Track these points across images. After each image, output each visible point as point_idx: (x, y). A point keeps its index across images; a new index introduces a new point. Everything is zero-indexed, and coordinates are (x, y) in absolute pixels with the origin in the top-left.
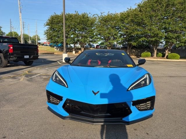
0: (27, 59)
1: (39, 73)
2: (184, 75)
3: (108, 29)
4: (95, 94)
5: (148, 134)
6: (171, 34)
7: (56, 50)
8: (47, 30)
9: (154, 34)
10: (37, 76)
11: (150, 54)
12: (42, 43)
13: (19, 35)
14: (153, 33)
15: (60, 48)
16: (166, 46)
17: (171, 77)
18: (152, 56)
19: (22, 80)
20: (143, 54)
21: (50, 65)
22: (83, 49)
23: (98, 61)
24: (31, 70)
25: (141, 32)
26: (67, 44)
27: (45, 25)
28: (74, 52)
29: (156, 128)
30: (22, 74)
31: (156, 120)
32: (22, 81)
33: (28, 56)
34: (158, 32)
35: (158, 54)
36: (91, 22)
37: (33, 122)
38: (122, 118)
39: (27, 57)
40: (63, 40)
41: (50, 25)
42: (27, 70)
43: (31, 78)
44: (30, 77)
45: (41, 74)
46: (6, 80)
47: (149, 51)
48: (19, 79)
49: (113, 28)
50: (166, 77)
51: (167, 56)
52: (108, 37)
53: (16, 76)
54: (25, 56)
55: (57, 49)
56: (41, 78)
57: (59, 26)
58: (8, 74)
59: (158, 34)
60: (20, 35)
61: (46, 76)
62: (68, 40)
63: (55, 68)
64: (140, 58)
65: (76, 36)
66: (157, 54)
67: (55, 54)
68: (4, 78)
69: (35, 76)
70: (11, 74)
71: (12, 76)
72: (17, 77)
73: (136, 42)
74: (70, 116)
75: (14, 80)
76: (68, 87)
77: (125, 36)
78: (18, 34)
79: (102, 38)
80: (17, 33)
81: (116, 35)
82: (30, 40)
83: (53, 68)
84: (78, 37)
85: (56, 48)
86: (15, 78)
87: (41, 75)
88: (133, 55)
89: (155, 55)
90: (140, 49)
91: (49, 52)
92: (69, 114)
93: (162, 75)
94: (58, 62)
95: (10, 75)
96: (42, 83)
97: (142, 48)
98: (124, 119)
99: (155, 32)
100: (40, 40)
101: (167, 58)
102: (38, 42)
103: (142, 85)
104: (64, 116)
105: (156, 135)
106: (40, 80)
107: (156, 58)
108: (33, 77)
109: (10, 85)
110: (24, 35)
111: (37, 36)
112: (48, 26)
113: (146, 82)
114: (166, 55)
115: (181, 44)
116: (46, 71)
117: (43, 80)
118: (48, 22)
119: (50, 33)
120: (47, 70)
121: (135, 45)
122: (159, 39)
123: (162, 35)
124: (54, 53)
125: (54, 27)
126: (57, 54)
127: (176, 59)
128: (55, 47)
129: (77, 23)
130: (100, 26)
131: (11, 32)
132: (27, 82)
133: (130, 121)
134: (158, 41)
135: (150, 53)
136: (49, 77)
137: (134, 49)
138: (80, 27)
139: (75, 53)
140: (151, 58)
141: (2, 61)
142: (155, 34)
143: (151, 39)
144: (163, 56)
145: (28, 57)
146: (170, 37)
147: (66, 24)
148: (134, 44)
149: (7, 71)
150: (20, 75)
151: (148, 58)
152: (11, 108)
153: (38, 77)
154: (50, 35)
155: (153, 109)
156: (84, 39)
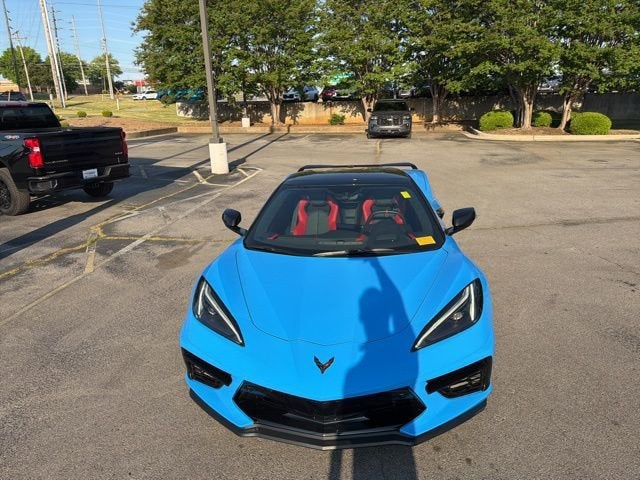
0: (93, 181)
1: (138, 231)
2: (611, 215)
3: (360, 30)
4: (323, 368)
5: (469, 461)
6: (582, 49)
7: (182, 114)
8: (144, 46)
9: (523, 47)
10: (135, 249)
11: (511, 116)
12: (130, 83)
13: (43, 59)
14: (520, 44)
15: (197, 107)
16: (566, 91)
17: (566, 224)
18: (517, 124)
19: (89, 269)
20: (485, 119)
21: (170, 191)
22: (279, 106)
23: (330, 202)
24: (110, 221)
25: (476, 43)
26: (218, 94)
27: (135, 27)
28: (246, 121)
29: (495, 439)
30: (85, 242)
31: (496, 412)
32: (90, 274)
33: (96, 170)
34: (537, 41)
35: (539, 116)
36: (298, 9)
37: (155, 438)
38: (399, 427)
39: (90, 174)
40: (205, 79)
41: (156, 27)
42: (96, 221)
43: (117, 259)
44: (115, 255)
45: (148, 237)
46: (39, 271)
47: (506, 109)
48: (82, 267)
49: (377, 25)
50: (551, 224)
51: (568, 123)
52: (364, 62)
53: (69, 253)
54: (84, 172)
55: (187, 111)
56: (151, 256)
57: (187, 30)
58: (39, 243)
59: (536, 50)
60: (48, 59)
61: (167, 244)
62: (222, 78)
63: (188, 206)
64: (477, 134)
65: (250, 62)
66: (535, 116)
67: (179, 131)
68: (32, 264)
69: (128, 248)
70: (51, 246)
71: (55, 250)
72: (71, 256)
73: (459, 79)
74: (255, 426)
75: (66, 270)
76: (243, 345)
77: (423, 53)
78: (39, 57)
79: (343, 62)
80: (33, 51)
81: (391, 54)
82: (86, 74)
83: (182, 206)
84: (256, 65)
85: (181, 108)
86: (68, 263)
87: (147, 241)
88: (453, 122)
89: (527, 121)
90: (476, 99)
91: (159, 127)
92: (255, 420)
93: (541, 218)
94: (195, 172)
95: (48, 250)
96: (157, 278)
97: (484, 93)
98: (404, 430)
99: (528, 42)
100: (119, 72)
101: (569, 130)
102: (116, 79)
103: (456, 326)
104: (240, 426)
105: (492, 465)
106: (149, 265)
107: (531, 133)
108: (123, 251)
109: (57, 295)
110: (60, 55)
111: (110, 57)
112: (146, 33)
113: (467, 314)
114: (566, 118)
115: (616, 80)
116: (162, 221)
117: (156, 266)
118: (142, 15)
119: (156, 57)
120: (166, 217)
121: (458, 90)
122: (542, 66)
123: (549, 51)
124: (176, 129)
125: (168, 34)
126: (186, 131)
127: (597, 133)
128: (179, 104)
129: (249, 14)
130: (335, 22)
131: (12, 48)
132: (108, 279)
133: (417, 434)
134: (537, 72)
135: (509, 116)
136: (174, 248)
137: (457, 101)
138: (263, 30)
139: (252, 125)
140: (511, 134)
141: (9, 194)
142: (526, 49)
143: (513, 66)
144: (556, 123)
145: (96, 174)
146: (580, 58)
147: (210, 21)
148: (454, 86)
149: (33, 229)
150: (78, 244)
151: (504, 133)
152: (82, 392)
153: (139, 252)
154: (158, 66)
155: (486, 388)
156: (279, 73)
